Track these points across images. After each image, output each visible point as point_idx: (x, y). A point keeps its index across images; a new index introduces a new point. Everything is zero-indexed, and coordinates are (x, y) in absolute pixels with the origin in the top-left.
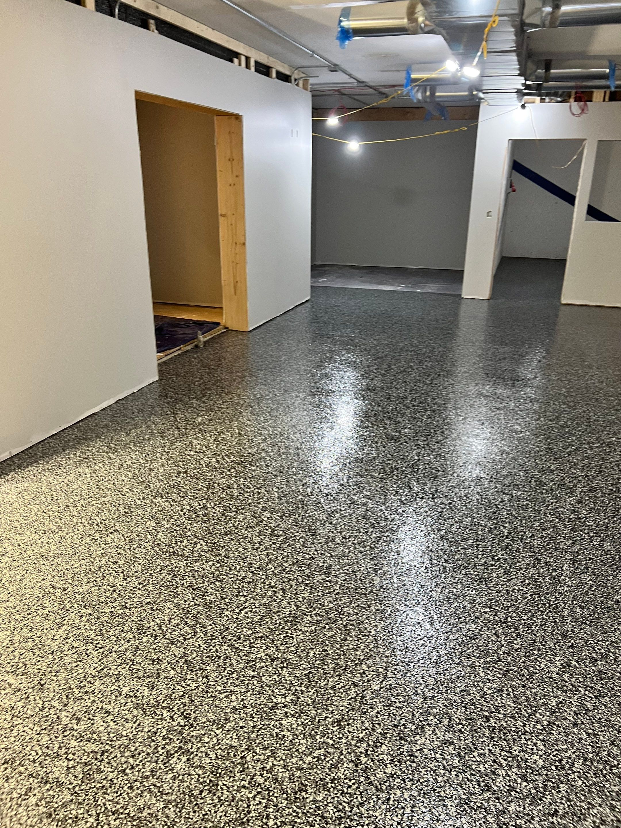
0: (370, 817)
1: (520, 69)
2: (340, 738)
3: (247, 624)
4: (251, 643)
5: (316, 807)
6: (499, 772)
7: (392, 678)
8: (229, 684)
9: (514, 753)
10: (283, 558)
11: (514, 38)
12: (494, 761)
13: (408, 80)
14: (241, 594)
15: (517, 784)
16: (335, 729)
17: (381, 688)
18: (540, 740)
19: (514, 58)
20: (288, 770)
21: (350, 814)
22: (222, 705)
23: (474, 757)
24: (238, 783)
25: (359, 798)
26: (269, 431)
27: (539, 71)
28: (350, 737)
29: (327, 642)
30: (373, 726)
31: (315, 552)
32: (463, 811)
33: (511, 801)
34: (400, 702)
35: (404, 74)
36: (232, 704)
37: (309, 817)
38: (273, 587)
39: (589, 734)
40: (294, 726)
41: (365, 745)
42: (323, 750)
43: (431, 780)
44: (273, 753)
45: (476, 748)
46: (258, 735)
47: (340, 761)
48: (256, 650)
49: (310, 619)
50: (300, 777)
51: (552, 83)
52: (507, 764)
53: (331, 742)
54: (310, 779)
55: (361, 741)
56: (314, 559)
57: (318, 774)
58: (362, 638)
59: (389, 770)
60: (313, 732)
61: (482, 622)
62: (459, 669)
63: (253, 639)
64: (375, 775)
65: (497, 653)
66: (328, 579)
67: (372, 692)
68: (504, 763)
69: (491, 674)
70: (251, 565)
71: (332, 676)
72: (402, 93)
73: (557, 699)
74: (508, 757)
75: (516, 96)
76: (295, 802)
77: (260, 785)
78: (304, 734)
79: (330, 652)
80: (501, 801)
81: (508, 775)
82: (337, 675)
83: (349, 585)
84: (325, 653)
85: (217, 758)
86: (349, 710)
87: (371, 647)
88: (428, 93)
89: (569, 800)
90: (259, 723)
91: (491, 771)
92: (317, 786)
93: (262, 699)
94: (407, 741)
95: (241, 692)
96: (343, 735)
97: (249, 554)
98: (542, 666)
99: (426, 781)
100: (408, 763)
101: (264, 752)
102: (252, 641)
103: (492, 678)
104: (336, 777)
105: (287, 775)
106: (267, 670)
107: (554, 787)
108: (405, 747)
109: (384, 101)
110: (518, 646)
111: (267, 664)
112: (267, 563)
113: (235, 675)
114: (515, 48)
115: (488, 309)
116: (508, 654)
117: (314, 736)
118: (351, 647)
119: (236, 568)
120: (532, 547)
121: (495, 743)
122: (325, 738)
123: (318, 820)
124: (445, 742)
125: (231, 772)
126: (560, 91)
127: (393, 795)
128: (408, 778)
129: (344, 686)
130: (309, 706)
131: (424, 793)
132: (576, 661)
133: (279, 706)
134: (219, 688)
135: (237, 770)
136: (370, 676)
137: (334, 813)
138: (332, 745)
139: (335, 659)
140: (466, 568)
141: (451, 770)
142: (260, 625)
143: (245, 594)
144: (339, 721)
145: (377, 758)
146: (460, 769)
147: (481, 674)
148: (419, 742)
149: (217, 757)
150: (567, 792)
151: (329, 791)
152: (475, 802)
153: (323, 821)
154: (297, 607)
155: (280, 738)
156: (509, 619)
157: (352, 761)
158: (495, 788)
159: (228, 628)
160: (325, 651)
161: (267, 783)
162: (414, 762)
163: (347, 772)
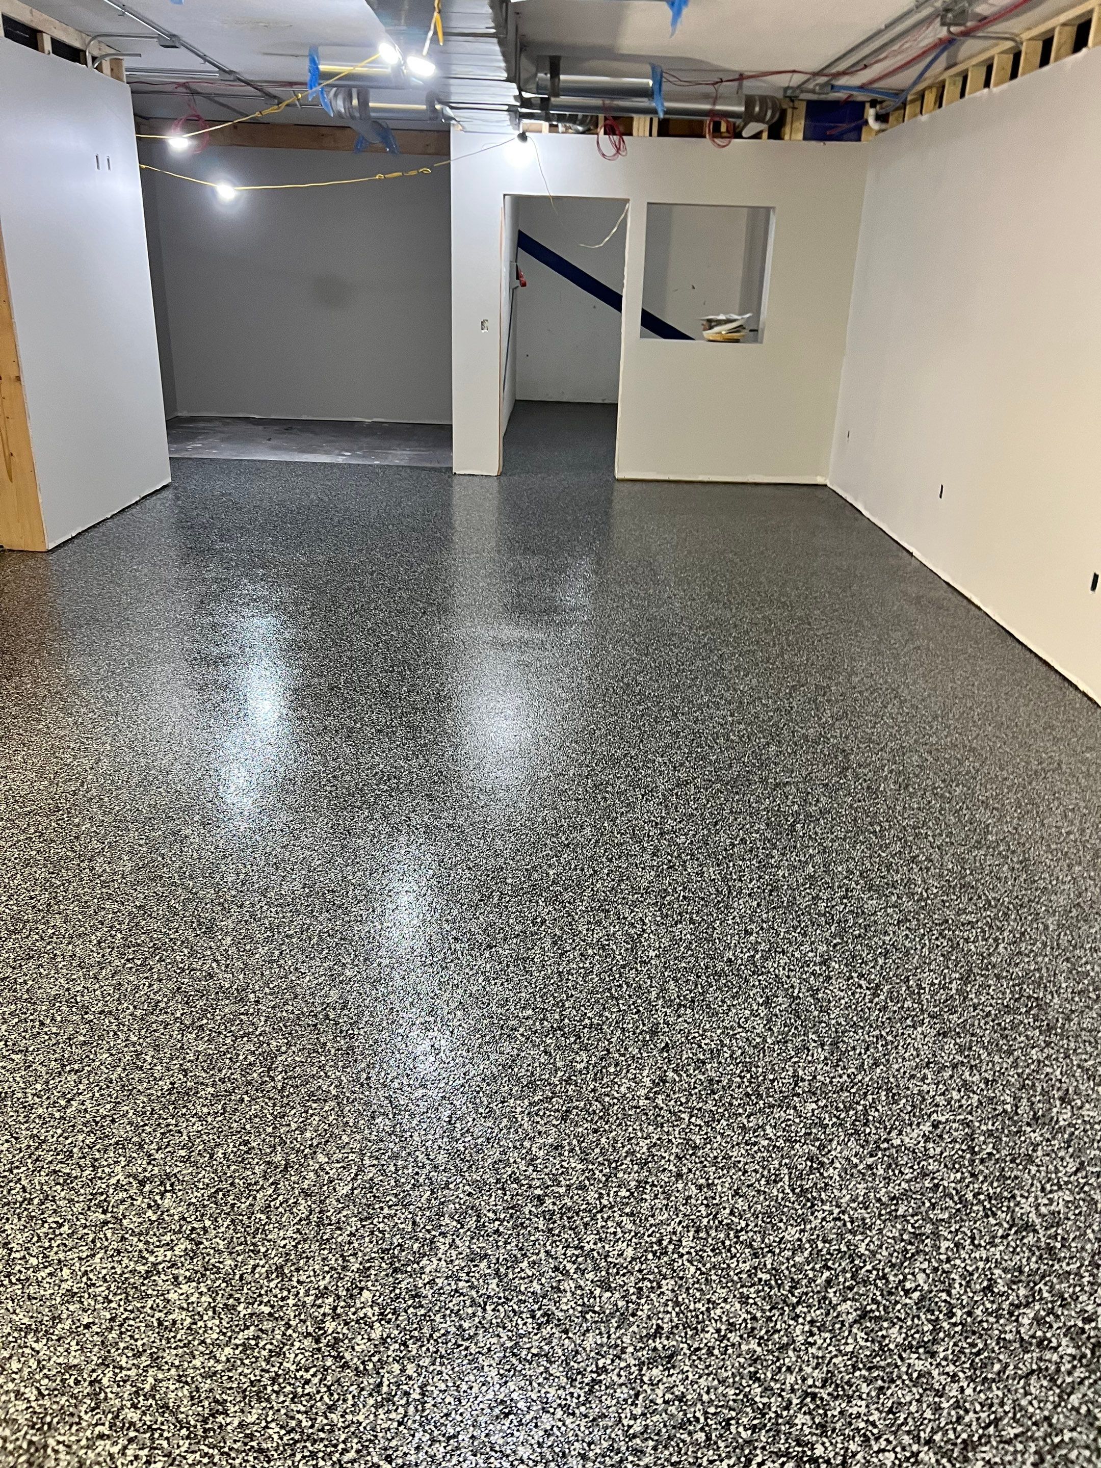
0: (348, 1426)
1: (508, 70)
2: (283, 1299)
3: (84, 1124)
4: (96, 1160)
5: (246, 1436)
6: (565, 1286)
7: (374, 1166)
8: (55, 1249)
9: (587, 1247)
10: (150, 985)
11: (490, 11)
12: (556, 1269)
13: (313, 75)
14: (68, 1068)
15: (595, 1298)
16: (272, 1285)
17: (353, 1189)
18: (627, 1214)
19: (494, 47)
20: (187, 1383)
21: (310, 1431)
22: (42, 1293)
23: (522, 1270)
24: (88, 1434)
25: (326, 1399)
26: (103, 744)
27: (541, 75)
28: (302, 1292)
29: (248, 1127)
30: (344, 1260)
31: (214, 965)
32: (509, 1371)
33: (588, 1330)
34: (390, 1207)
35: (306, 64)
36: (64, 1286)
37: (234, 1459)
38: (134, 1044)
39: (700, 1188)
40: (193, 1299)
41: (331, 1300)
42: (252, 1328)
43: (453, 1329)
44: (154, 1358)
45: (525, 1255)
46: (121, 1333)
47: (287, 1340)
48: (107, 1170)
49: (211, 1090)
50: (211, 1390)
51: (564, 99)
52: (577, 1268)
53: (267, 1310)
54: (231, 1388)
55: (323, 1294)
56: (212, 977)
57: (245, 1376)
58: (314, 1105)
59: (376, 1334)
60: (231, 1301)
61: (522, 1035)
62: (489, 1124)
63: (99, 1151)
64: (353, 1348)
65: (550, 1084)
66: (242, 1010)
67: (338, 1200)
68: (571, 1268)
69: (542, 1122)
70: (85, 1010)
71: (262, 1188)
72: (304, 98)
73: (648, 1141)
74: (577, 1257)
75: (508, 118)
76: (205, 1438)
77: (132, 1424)
78: (214, 1308)
79: (254, 1144)
80: (570, 1335)
81: (579, 1287)
82: (272, 1184)
83: (284, 1014)
84: (245, 1149)
85: (41, 1395)
86: (299, 1243)
87: (331, 1118)
88: (355, 102)
89: (677, 1304)
90: (122, 1309)
91: (552, 1287)
92: (244, 1398)
93: (126, 1261)
94: (406, 1272)
95: (80, 1259)
96: (289, 1291)
97: (79, 988)
98: (623, 1090)
99: (443, 1335)
100: (411, 1310)
101: (135, 1362)
102: (98, 1156)
103: (543, 1129)
104: (281, 1372)
105: (186, 1392)
106: (132, 1204)
107: (652, 1288)
108: (403, 1285)
109: (272, 110)
110: (583, 1065)
111: (131, 1192)
112: (118, 1000)
113: (65, 1229)
114: (493, 31)
115: (499, 492)
116: (568, 1082)
117: (234, 1307)
118: (294, 1126)
119: (53, 1019)
120: (595, 893)
121: (556, 1238)
122: (255, 1306)
123: (251, 1459)
124: (473, 1258)
125: (72, 1415)
126: (580, 114)
127: (387, 1375)
128: (412, 1337)
129: (287, 1201)
130: (220, 1252)
131: (442, 1357)
132: (674, 1071)
133: (160, 1267)
134: (34, 1261)
135: (83, 1408)
136: (331, 1172)
137: (281, 1438)
138: (270, 1314)
139: (266, 1154)
140: (490, 947)
141: (485, 1304)
142: (113, 1121)
143: (76, 1067)
144: (279, 1269)
145: (354, 1317)
146: (500, 1298)
147: (525, 1126)
148: (427, 1270)
149: (40, 1393)
150: (673, 1291)
151: (268, 1400)
152: (529, 1349)
153: (262, 1458)
154: (185, 1072)
155: (166, 1327)
156: (567, 1021)
157: (309, 1334)
158: (561, 1315)
159: (44, 1141)
160: (246, 1143)
161: (147, 1418)
162: (422, 1306)
163: (300, 1356)
